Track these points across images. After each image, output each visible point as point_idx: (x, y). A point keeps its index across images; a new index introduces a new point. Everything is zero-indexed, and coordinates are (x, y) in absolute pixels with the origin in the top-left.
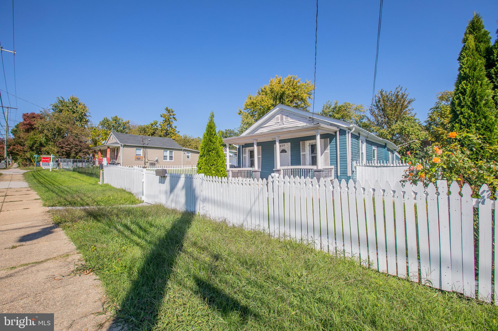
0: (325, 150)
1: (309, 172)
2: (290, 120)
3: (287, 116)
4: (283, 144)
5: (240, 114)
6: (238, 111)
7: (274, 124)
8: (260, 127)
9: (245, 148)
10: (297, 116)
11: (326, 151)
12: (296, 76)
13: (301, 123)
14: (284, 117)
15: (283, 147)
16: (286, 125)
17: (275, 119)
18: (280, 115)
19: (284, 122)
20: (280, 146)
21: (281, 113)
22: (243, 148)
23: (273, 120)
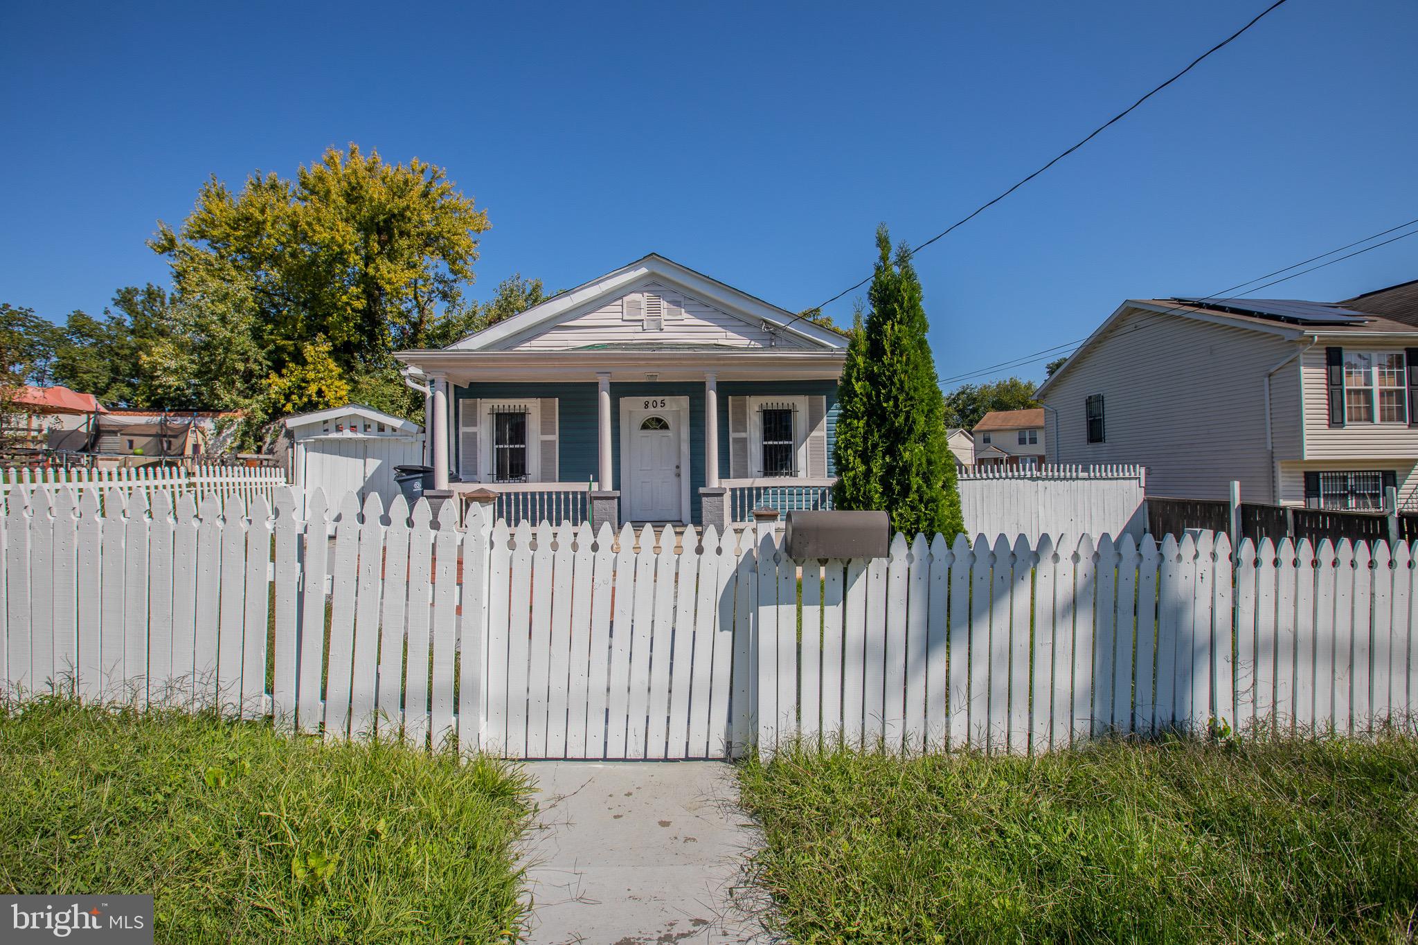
0: (811, 430)
1: (758, 496)
2: (689, 319)
3: (677, 304)
4: (659, 399)
5: (164, 250)
6: (156, 237)
7: (620, 322)
8: (554, 324)
9: (468, 401)
10: (716, 310)
11: (814, 434)
12: (442, 171)
13: (730, 334)
14: (664, 304)
15: (659, 408)
16: (671, 335)
17: (622, 306)
18: (646, 294)
19: (664, 323)
20: (646, 406)
21: (647, 289)
22: (461, 400)
23: (615, 307)
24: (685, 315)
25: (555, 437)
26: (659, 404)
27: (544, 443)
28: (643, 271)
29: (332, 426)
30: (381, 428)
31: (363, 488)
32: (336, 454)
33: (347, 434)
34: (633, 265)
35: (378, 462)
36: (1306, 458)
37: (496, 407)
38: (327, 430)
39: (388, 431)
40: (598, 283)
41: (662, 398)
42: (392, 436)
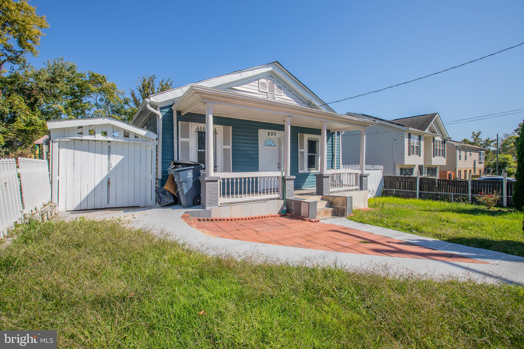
2: (284, 96)
3: (280, 88)
4: (273, 131)
7: (258, 92)
8: (230, 86)
14: (275, 87)
15: (273, 136)
17: (259, 84)
18: (268, 80)
19: (276, 96)
20: (269, 135)
21: (269, 78)
22: (179, 122)
23: (255, 84)
24: (283, 94)
25: (230, 147)
26: (274, 134)
27: (225, 150)
28: (270, 69)
29: (86, 131)
30: (127, 135)
31: (108, 175)
32: (85, 151)
33: (99, 137)
34: (268, 65)
35: (120, 158)
36: (405, 164)
37: (199, 128)
38: (81, 133)
39: (132, 137)
40: (252, 70)
41: (275, 131)
42: (135, 140)
